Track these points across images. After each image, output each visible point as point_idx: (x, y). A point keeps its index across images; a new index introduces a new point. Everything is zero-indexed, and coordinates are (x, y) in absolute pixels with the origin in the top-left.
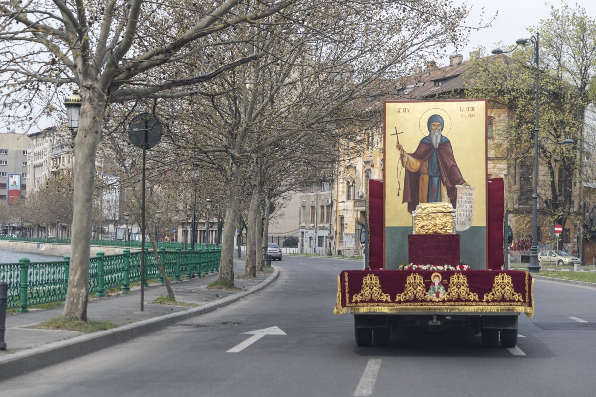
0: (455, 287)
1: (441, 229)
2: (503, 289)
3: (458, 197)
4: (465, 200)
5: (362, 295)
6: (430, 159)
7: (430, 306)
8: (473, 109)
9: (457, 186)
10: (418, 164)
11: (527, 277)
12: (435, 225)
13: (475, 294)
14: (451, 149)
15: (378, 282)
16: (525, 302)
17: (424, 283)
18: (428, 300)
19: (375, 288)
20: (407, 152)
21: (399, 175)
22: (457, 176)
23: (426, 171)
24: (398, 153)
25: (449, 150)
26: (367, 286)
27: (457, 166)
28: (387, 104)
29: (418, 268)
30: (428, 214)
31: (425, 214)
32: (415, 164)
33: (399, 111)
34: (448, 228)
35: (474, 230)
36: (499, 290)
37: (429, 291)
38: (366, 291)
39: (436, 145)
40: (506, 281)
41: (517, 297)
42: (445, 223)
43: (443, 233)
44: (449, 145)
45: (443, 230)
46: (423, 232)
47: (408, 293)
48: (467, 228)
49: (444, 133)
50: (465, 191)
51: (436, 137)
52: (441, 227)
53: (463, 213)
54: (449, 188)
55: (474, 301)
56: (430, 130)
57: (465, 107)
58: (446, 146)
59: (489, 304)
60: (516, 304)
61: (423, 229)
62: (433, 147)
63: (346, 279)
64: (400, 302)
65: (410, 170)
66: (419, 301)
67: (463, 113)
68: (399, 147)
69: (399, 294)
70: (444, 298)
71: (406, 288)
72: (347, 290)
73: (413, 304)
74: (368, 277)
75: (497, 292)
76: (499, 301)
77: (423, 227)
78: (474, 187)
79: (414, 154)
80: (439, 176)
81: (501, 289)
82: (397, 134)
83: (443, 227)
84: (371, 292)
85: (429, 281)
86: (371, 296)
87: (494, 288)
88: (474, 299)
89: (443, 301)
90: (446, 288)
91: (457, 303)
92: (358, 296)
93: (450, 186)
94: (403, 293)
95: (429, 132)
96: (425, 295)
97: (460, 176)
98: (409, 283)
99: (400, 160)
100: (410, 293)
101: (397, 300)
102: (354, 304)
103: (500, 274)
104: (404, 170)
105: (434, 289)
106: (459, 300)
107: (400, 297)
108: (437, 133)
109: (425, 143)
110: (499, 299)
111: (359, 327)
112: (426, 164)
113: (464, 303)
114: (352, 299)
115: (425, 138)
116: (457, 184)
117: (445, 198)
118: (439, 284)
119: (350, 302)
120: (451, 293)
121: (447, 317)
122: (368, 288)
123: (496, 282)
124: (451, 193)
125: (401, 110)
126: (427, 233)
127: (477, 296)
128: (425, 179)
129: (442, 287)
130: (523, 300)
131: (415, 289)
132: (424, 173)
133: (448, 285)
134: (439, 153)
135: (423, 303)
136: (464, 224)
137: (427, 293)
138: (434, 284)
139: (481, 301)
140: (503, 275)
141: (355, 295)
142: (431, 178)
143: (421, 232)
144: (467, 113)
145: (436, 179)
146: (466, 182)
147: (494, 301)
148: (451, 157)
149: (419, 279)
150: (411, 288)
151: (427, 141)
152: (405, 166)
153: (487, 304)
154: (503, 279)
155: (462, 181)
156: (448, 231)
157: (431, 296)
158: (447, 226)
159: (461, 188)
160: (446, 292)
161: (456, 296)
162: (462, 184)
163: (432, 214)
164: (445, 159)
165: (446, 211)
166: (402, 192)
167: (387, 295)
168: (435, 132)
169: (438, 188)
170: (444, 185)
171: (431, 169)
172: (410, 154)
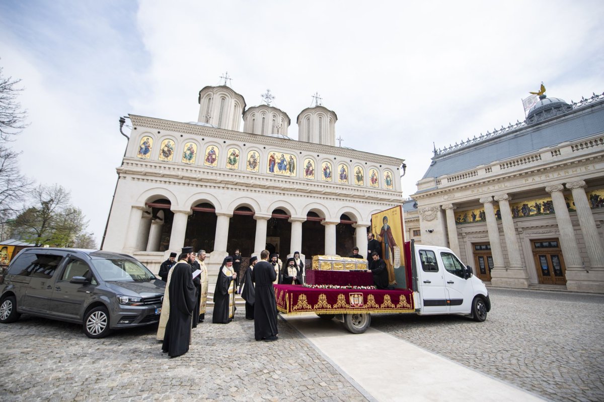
3: (395, 252)
9: (394, 247)
10: (381, 239)
25: (390, 231)
27: (393, 237)
35: (401, 268)
39: (386, 229)
44: (390, 229)
49: (388, 224)
51: (386, 226)
62: (385, 231)
65: (379, 241)
67: (393, 213)
68: (376, 232)
80: (388, 243)
82: (375, 227)
93: (392, 247)
95: (383, 225)
97: (394, 242)
109: (383, 229)
115: (382, 227)
124: (392, 251)
128: (383, 245)
132: (383, 242)
134: (387, 233)
136: (398, 265)
142: (385, 244)
145: (387, 245)
146: (396, 245)
148: (391, 234)
164: (389, 236)
168: (385, 224)
169: (388, 249)
170: (390, 247)
171: (385, 240)
172: (379, 235)
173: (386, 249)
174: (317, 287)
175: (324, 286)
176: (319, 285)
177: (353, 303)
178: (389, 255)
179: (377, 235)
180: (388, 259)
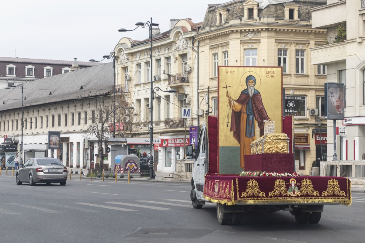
0: (304, 187)
1: (280, 150)
2: (334, 189)
3: (265, 128)
4: (269, 130)
5: (247, 193)
6: (248, 103)
7: (289, 199)
8: (274, 73)
9: (264, 121)
10: (240, 107)
11: (347, 181)
12: (277, 148)
13: (317, 191)
14: (260, 98)
15: (257, 185)
16: (346, 196)
17: (285, 185)
18: (289, 195)
19: (255, 188)
20: (233, 99)
21: (228, 113)
22: (264, 114)
23: (245, 111)
24: (227, 99)
25: (259, 98)
26: (250, 187)
27: (264, 108)
28: (220, 67)
29: (270, 175)
30: (272, 140)
31: (270, 141)
32: (238, 107)
33: (228, 73)
34: (284, 149)
36: (332, 189)
37: (289, 190)
38: (250, 190)
39: (251, 95)
40: (335, 183)
41: (342, 193)
42: (283, 146)
43: (282, 153)
44: (259, 95)
45: (282, 151)
46: (269, 152)
47: (276, 191)
49: (256, 87)
50: (269, 124)
51: (251, 90)
52: (280, 149)
54: (260, 122)
55: (317, 196)
56: (247, 86)
57: (269, 71)
58: (257, 95)
59: (326, 198)
60: (342, 197)
61: (269, 150)
62: (249, 96)
63: (237, 183)
64: (271, 197)
65: (235, 110)
66: (283, 196)
67: (268, 75)
68: (228, 96)
69: (270, 192)
70: (298, 194)
71: (274, 188)
72: (238, 190)
73: (279, 198)
74: (251, 181)
75: (330, 191)
76: (332, 196)
77: (270, 148)
79: (237, 100)
80: (253, 115)
81: (333, 189)
82: (226, 87)
83: (282, 149)
84: (253, 191)
85: (288, 183)
86: (253, 193)
87: (328, 187)
88: (316, 194)
89: (298, 196)
90: (299, 188)
91: (306, 198)
92: (245, 193)
93: (260, 121)
94: (273, 191)
96: (286, 192)
97: (266, 115)
98: (276, 185)
99: (229, 104)
100: (277, 191)
101: (269, 196)
102: (243, 199)
103: (331, 179)
104: (231, 110)
105: (292, 189)
106: (307, 195)
107: (271, 194)
108: (252, 87)
109: (245, 93)
110: (331, 195)
111: (226, 212)
112: (245, 107)
113: (310, 197)
114: (241, 195)
115: (244, 90)
116: (264, 120)
117: (256, 128)
118: (295, 185)
119: (240, 197)
120: (302, 191)
121: (295, 206)
122: (250, 188)
123: (329, 184)
124: (261, 126)
125: (229, 72)
126: (272, 152)
127: (318, 193)
128: (244, 117)
129: (296, 187)
130: (345, 196)
131: (280, 189)
132: (244, 113)
133: (300, 186)
134: (253, 100)
135: (285, 198)
137: (287, 191)
138: (292, 186)
139: (321, 196)
140: (333, 180)
141: (243, 193)
142: (248, 116)
143: (268, 152)
144: (270, 75)
145: (251, 117)
146: (270, 119)
147: (328, 196)
148: (261, 102)
149: (282, 182)
150: (278, 188)
152: (232, 108)
153: (324, 198)
154: (333, 182)
155: (267, 118)
156: (284, 151)
157: (290, 193)
158: (284, 148)
159: (267, 122)
160: (299, 190)
161: (306, 193)
162: (267, 120)
163: (275, 141)
164: (257, 104)
165: (283, 139)
166: (230, 124)
167: (263, 192)
169: (252, 122)
170: (256, 120)
171: (248, 110)
172: (235, 100)
173: (248, 122)
178: (255, 131)
179: (230, 99)
180: (252, 137)
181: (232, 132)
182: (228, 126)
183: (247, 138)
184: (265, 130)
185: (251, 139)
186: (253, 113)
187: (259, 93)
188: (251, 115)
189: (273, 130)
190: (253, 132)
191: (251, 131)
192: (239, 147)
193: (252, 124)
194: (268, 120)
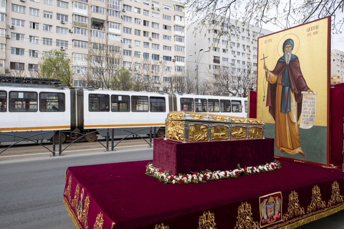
3: (303, 102)
4: (309, 104)
6: (283, 73)
8: (317, 28)
9: (302, 92)
10: (276, 78)
14: (298, 64)
20: (269, 70)
21: (264, 87)
22: (302, 84)
23: (280, 82)
24: (264, 71)
25: (297, 64)
27: (302, 76)
28: (259, 39)
32: (274, 78)
33: (267, 42)
35: (316, 129)
44: (297, 60)
48: (310, 127)
49: (293, 52)
50: (309, 97)
51: (288, 56)
53: (307, 114)
56: (284, 52)
57: (310, 27)
58: (295, 61)
65: (271, 83)
67: (309, 32)
68: (265, 68)
78: (317, 93)
79: (273, 71)
80: (289, 86)
82: (264, 58)
93: (297, 93)
95: (283, 53)
97: (305, 84)
99: (265, 76)
104: (267, 83)
108: (289, 53)
109: (281, 61)
112: (280, 77)
115: (280, 59)
117: (293, 102)
124: (298, 99)
128: (279, 88)
132: (279, 84)
134: (290, 67)
136: (307, 123)
142: (284, 87)
144: (311, 32)
145: (287, 88)
146: (309, 89)
148: (298, 70)
151: (282, 60)
152: (268, 80)
155: (306, 88)
159: (305, 94)
162: (306, 91)
164: (294, 72)
168: (288, 52)
169: (288, 95)
170: (293, 93)
171: (284, 80)
172: (271, 72)
173: (284, 95)
174: (181, 180)
175: (195, 176)
176: (185, 174)
177: (265, 217)
178: (291, 105)
179: (267, 71)
180: (288, 113)
181: (268, 107)
182: (264, 101)
183: (282, 114)
184: (303, 104)
185: (286, 115)
186: (289, 84)
187: (297, 58)
188: (287, 86)
189: (314, 104)
190: (288, 107)
191: (287, 105)
192: (274, 124)
193: (288, 97)
194: (308, 91)
